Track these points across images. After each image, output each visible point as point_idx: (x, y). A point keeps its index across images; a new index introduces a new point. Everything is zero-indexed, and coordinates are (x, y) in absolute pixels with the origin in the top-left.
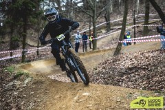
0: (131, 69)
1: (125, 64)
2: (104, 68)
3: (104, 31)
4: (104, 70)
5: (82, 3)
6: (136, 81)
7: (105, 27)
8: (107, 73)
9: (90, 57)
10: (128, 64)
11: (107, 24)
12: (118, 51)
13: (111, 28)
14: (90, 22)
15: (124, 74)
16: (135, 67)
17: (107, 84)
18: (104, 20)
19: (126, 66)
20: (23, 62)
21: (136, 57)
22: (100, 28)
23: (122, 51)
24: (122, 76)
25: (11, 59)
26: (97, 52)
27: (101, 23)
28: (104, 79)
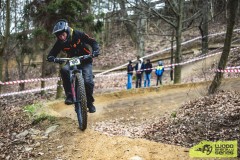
0: (234, 119)
1: (224, 109)
2: (188, 114)
3: (196, 52)
4: (188, 118)
5: (163, 5)
7: (199, 45)
8: (193, 123)
9: (170, 95)
10: (230, 109)
11: (203, 40)
12: (214, 87)
13: (210, 46)
14: (173, 36)
15: (222, 126)
18: (198, 32)
19: (227, 112)
22: (190, 47)
23: (221, 88)
24: (218, 130)
25: (42, 93)
26: (181, 86)
27: (193, 37)
28: (187, 133)
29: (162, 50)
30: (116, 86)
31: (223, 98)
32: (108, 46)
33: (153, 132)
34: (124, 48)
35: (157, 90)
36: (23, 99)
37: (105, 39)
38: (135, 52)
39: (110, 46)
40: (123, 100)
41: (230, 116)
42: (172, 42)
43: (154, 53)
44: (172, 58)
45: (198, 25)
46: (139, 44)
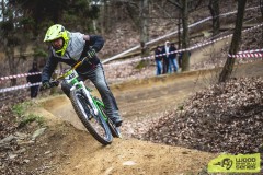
0: (247, 109)
1: (236, 98)
2: (197, 106)
3: (207, 34)
4: (196, 110)
6: (256, 132)
7: (210, 27)
8: (201, 116)
9: (177, 85)
10: (243, 98)
11: (214, 20)
12: (225, 74)
13: (222, 27)
15: (233, 118)
16: (257, 105)
17: (201, 136)
18: (208, 12)
19: (239, 103)
20: (52, 93)
21: (259, 87)
22: (200, 29)
24: (230, 122)
26: (190, 74)
27: (203, 18)
28: (195, 127)
29: (169, 34)
30: (118, 76)
31: (236, 87)
32: (107, 32)
33: (158, 128)
34: (126, 34)
35: (163, 80)
36: (15, 96)
37: (104, 23)
38: (138, 37)
39: (110, 32)
40: (125, 92)
41: (243, 106)
42: (178, 25)
43: (160, 38)
44: (179, 43)
45: (208, 4)
46: (142, 28)
